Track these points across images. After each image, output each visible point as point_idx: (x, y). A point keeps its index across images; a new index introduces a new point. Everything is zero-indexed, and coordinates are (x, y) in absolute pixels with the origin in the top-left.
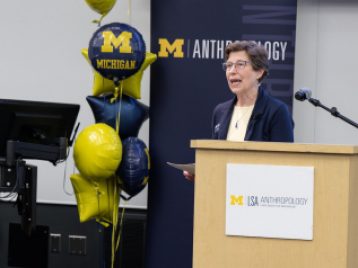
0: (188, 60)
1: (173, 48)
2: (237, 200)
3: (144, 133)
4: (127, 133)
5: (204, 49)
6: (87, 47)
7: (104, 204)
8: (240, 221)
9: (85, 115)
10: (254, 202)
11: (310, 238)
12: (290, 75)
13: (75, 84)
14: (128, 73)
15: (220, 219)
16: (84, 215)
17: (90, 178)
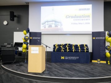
0: (33, 39)
1: (31, 38)
2: (32, 50)
3: (29, 45)
4: (27, 45)
5: (34, 38)
6: (24, 38)
7: (25, 51)
8: (32, 52)
9: (24, 43)
10: (34, 50)
11: (38, 53)
12: (41, 40)
13: (22, 41)
14: (27, 40)
15: (30, 52)
16: (23, 52)
17: (24, 49)
